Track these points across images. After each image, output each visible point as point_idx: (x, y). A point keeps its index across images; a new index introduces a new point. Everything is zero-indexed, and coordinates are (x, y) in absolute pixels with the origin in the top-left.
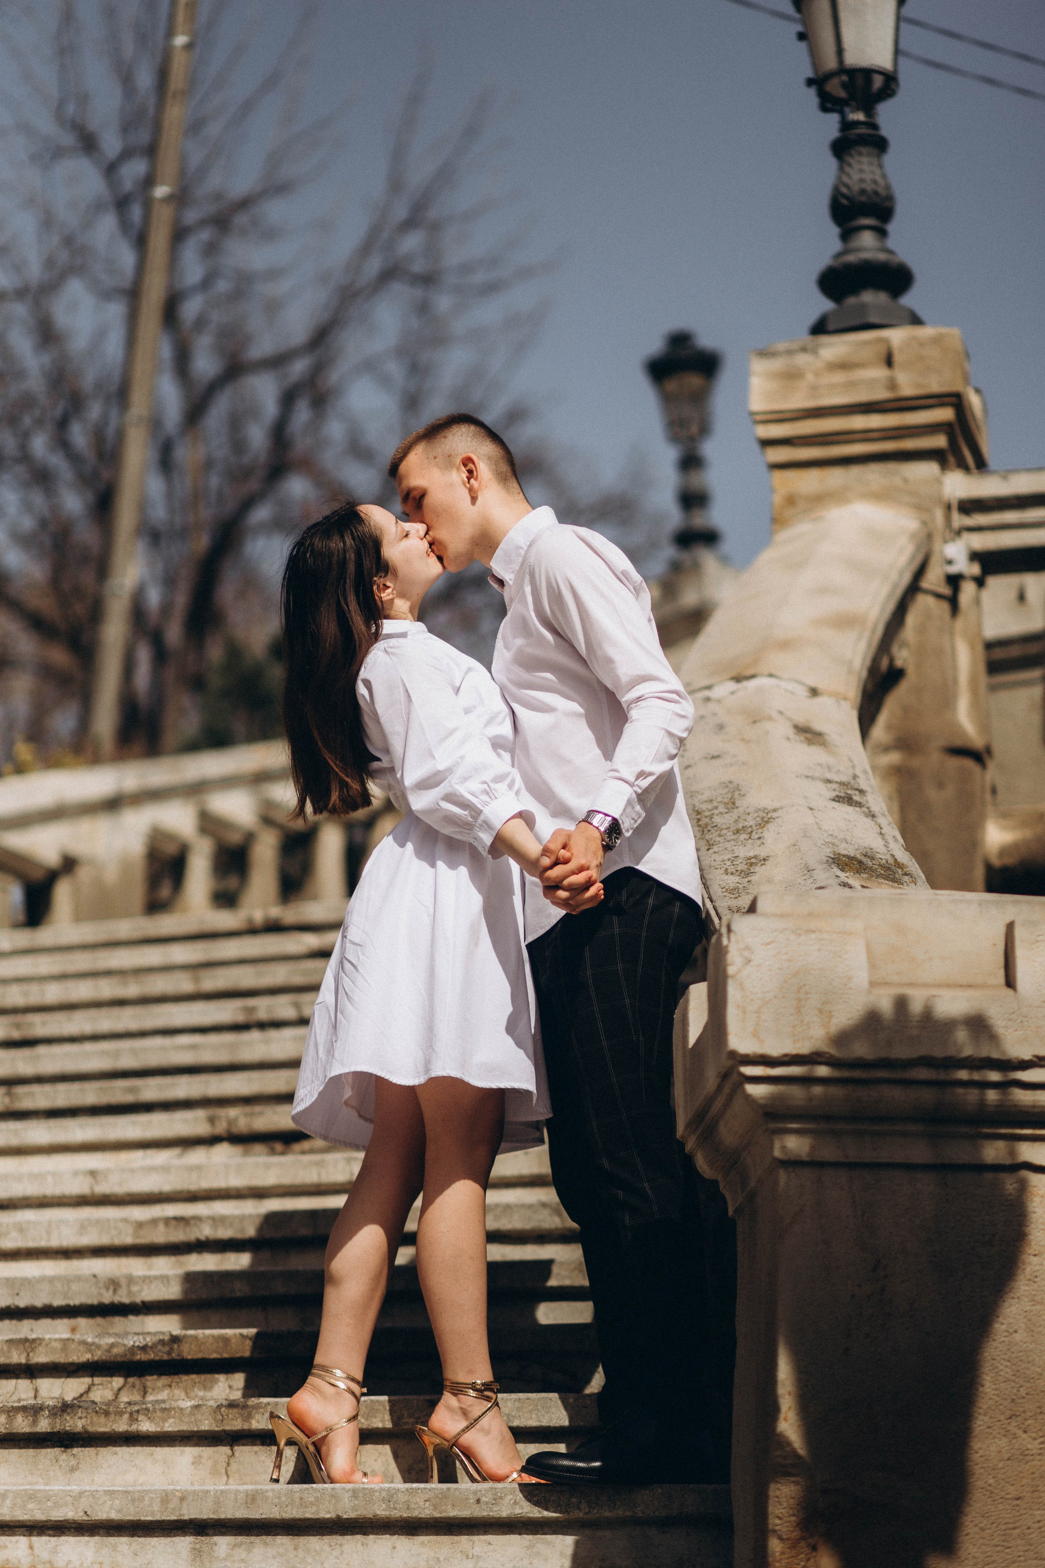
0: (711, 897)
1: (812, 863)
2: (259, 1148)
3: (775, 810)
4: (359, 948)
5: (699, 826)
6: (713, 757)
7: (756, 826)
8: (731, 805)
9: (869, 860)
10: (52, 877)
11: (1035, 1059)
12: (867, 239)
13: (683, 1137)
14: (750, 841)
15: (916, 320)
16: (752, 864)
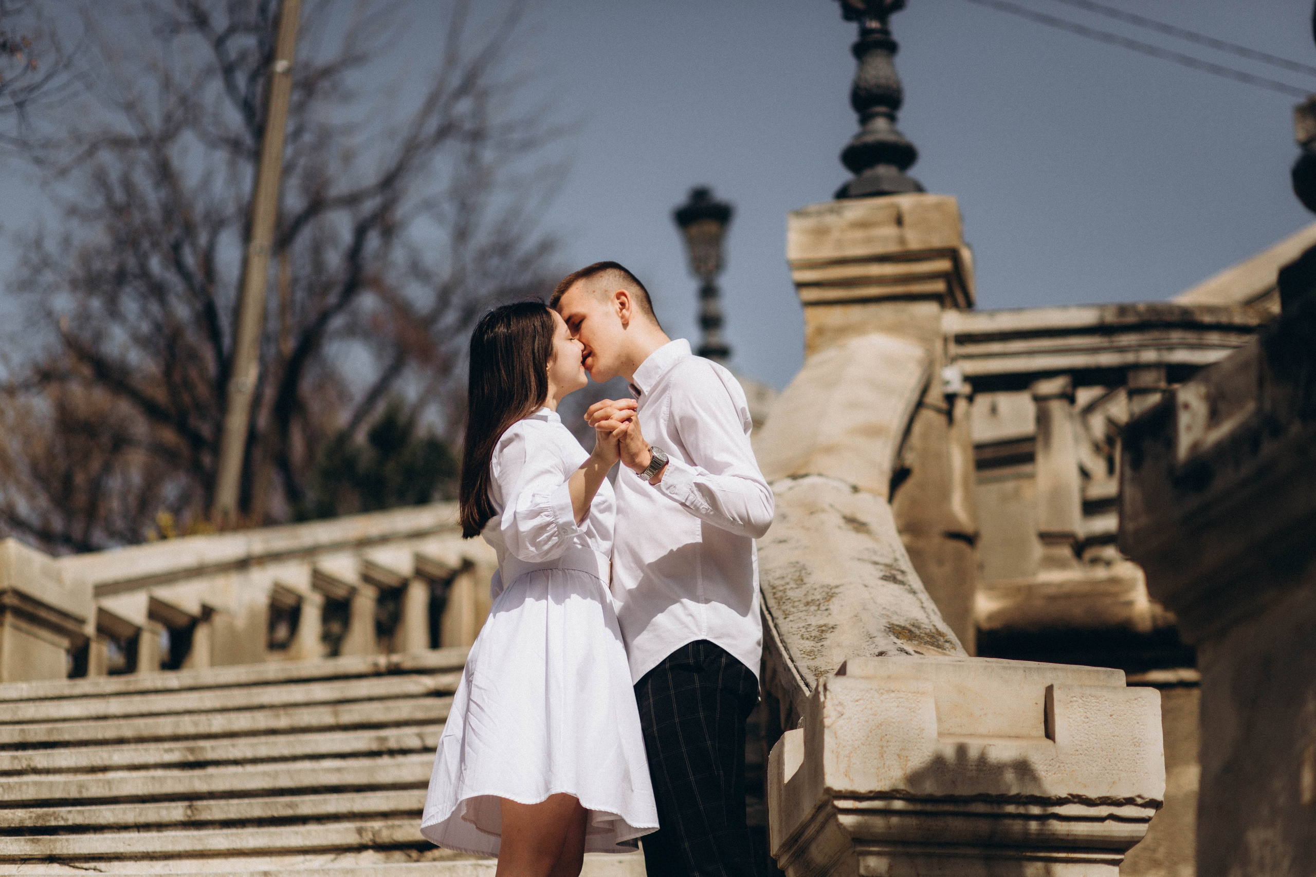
0: (792, 658)
1: (874, 632)
2: (398, 855)
3: (837, 587)
4: (482, 691)
5: (775, 598)
6: (781, 542)
7: (823, 599)
8: (800, 581)
9: (916, 629)
10: (194, 623)
11: (1070, 797)
12: (880, 124)
13: (776, 855)
14: (819, 612)
15: (919, 189)
16: (823, 631)
